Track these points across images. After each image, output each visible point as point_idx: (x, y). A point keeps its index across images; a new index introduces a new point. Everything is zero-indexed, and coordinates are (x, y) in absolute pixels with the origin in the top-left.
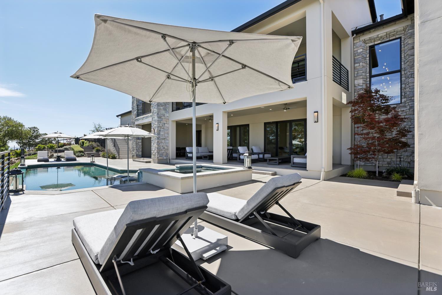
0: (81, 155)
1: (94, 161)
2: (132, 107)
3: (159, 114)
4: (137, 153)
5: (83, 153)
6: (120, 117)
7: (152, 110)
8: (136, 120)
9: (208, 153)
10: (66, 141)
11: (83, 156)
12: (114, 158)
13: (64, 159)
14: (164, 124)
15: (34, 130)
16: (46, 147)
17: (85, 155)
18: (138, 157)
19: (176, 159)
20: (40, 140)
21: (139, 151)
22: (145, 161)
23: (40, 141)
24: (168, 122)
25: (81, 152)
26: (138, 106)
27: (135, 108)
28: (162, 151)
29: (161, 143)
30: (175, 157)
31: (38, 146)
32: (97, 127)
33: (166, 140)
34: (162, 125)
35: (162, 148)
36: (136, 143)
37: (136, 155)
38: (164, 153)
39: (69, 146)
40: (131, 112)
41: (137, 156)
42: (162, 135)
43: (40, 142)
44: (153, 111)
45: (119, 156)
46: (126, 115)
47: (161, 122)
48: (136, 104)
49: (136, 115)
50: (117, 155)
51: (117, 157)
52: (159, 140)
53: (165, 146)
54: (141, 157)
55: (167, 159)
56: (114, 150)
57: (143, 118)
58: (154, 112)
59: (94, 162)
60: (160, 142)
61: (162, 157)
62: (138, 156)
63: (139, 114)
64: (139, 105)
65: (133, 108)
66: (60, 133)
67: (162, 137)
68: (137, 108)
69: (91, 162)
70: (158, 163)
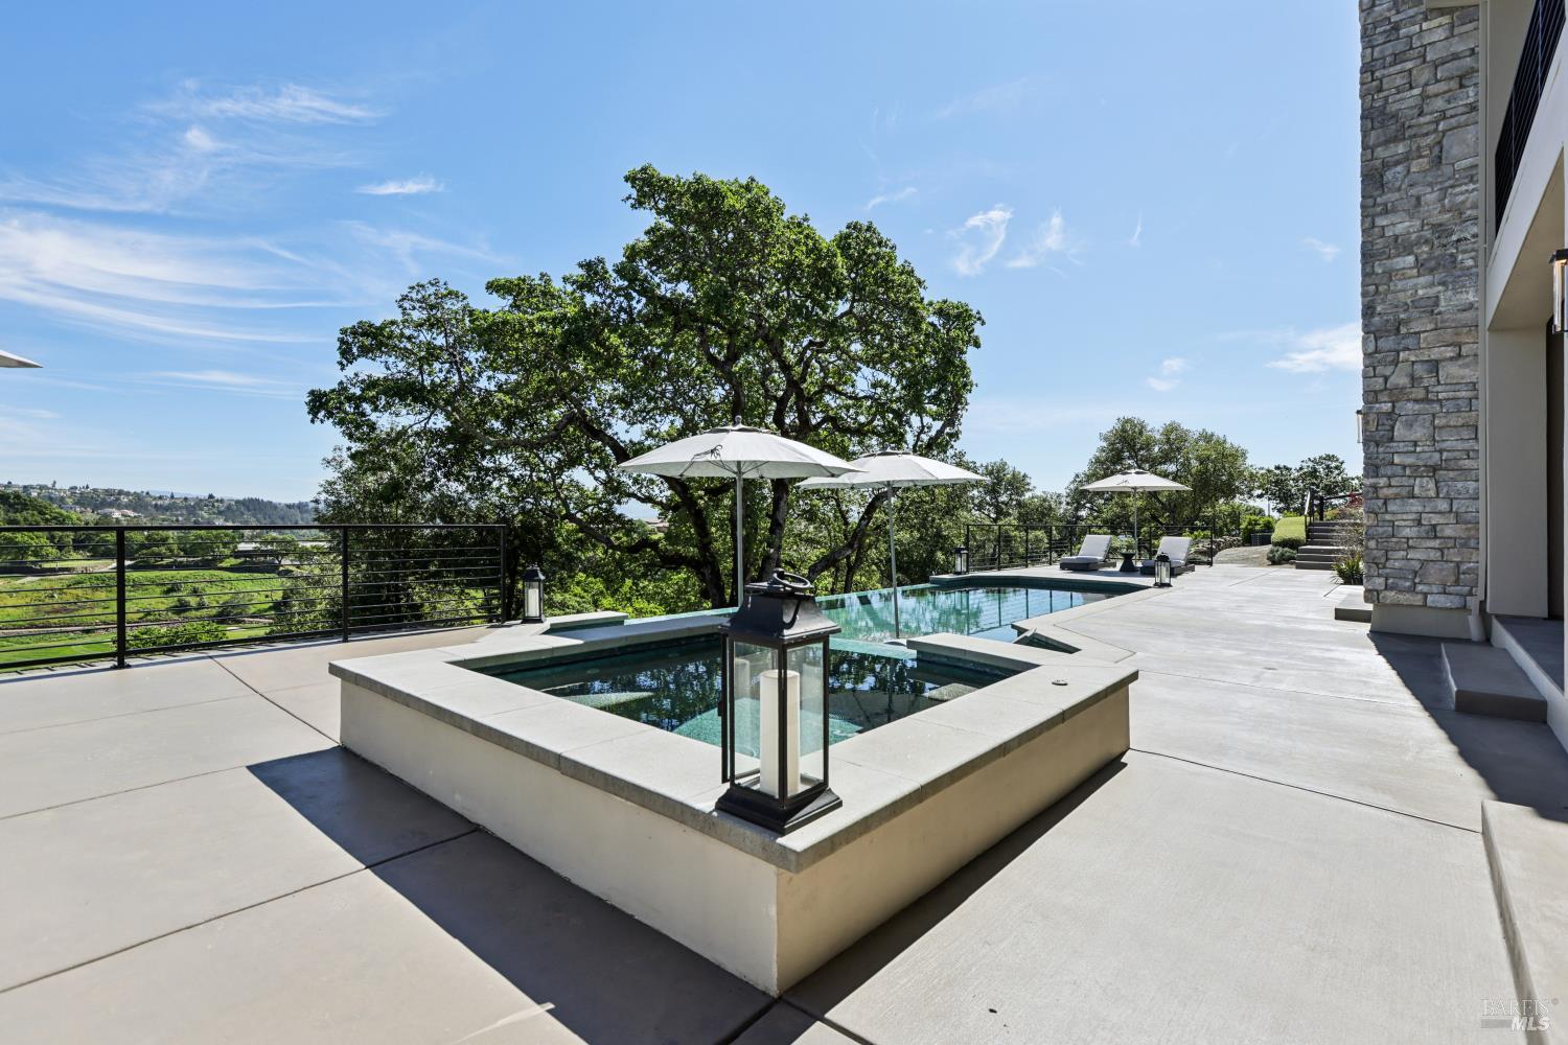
14: (1434, 366)
15: (1328, 467)
24: (1469, 350)
25: (1288, 546)
28: (1415, 554)
29: (1396, 497)
35: (1409, 532)
38: (1432, 569)
42: (1415, 444)
47: (1396, 362)
52: (1383, 482)
60: (1389, 491)
67: (1409, 460)
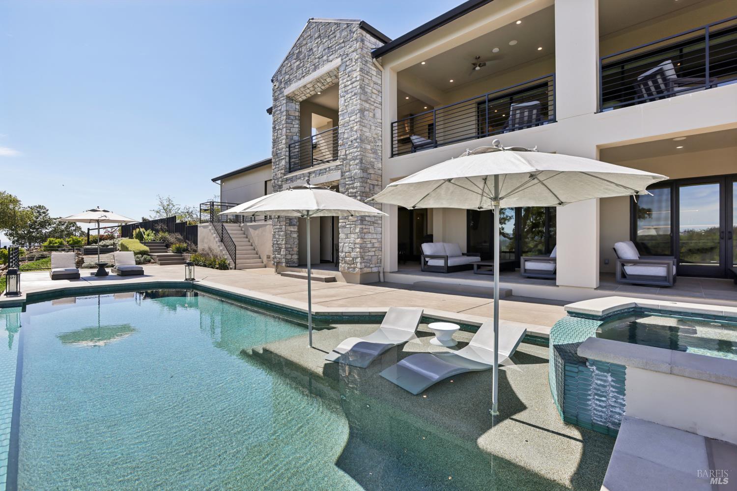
0: (145, 259)
1: (192, 277)
2: (273, 152)
3: (364, 161)
4: (289, 257)
5: (149, 255)
6: (219, 182)
7: (343, 153)
8: (287, 180)
9: (459, 256)
10: (105, 230)
11: (149, 261)
12: (224, 267)
13: (112, 271)
15: (39, 212)
16: (65, 243)
17: (152, 261)
18: (290, 267)
19: (398, 272)
20: (51, 229)
21: (291, 252)
22: (324, 277)
23: (50, 232)
24: (380, 183)
25: (144, 254)
26: (291, 149)
27: (284, 152)
28: (370, 254)
30: (395, 267)
31: (48, 240)
32: (165, 203)
33: (377, 225)
34: (370, 190)
35: (369, 246)
36: (286, 235)
37: (287, 263)
38: (373, 258)
39: (112, 242)
40: (271, 163)
41: (288, 265)
43: (51, 234)
44: (346, 155)
45: (235, 263)
46: (250, 173)
48: (286, 143)
49: (286, 168)
50: (229, 261)
51: (229, 264)
52: (364, 226)
53: (374, 241)
54: (297, 265)
55: (379, 272)
56: (221, 250)
57: (310, 173)
58: (349, 157)
59: (193, 279)
60: (365, 231)
61: (369, 267)
62: (290, 264)
63: (292, 166)
64: (293, 145)
65: (275, 154)
66: (104, 211)
68: (287, 154)
69: (186, 279)
70: (361, 283)
